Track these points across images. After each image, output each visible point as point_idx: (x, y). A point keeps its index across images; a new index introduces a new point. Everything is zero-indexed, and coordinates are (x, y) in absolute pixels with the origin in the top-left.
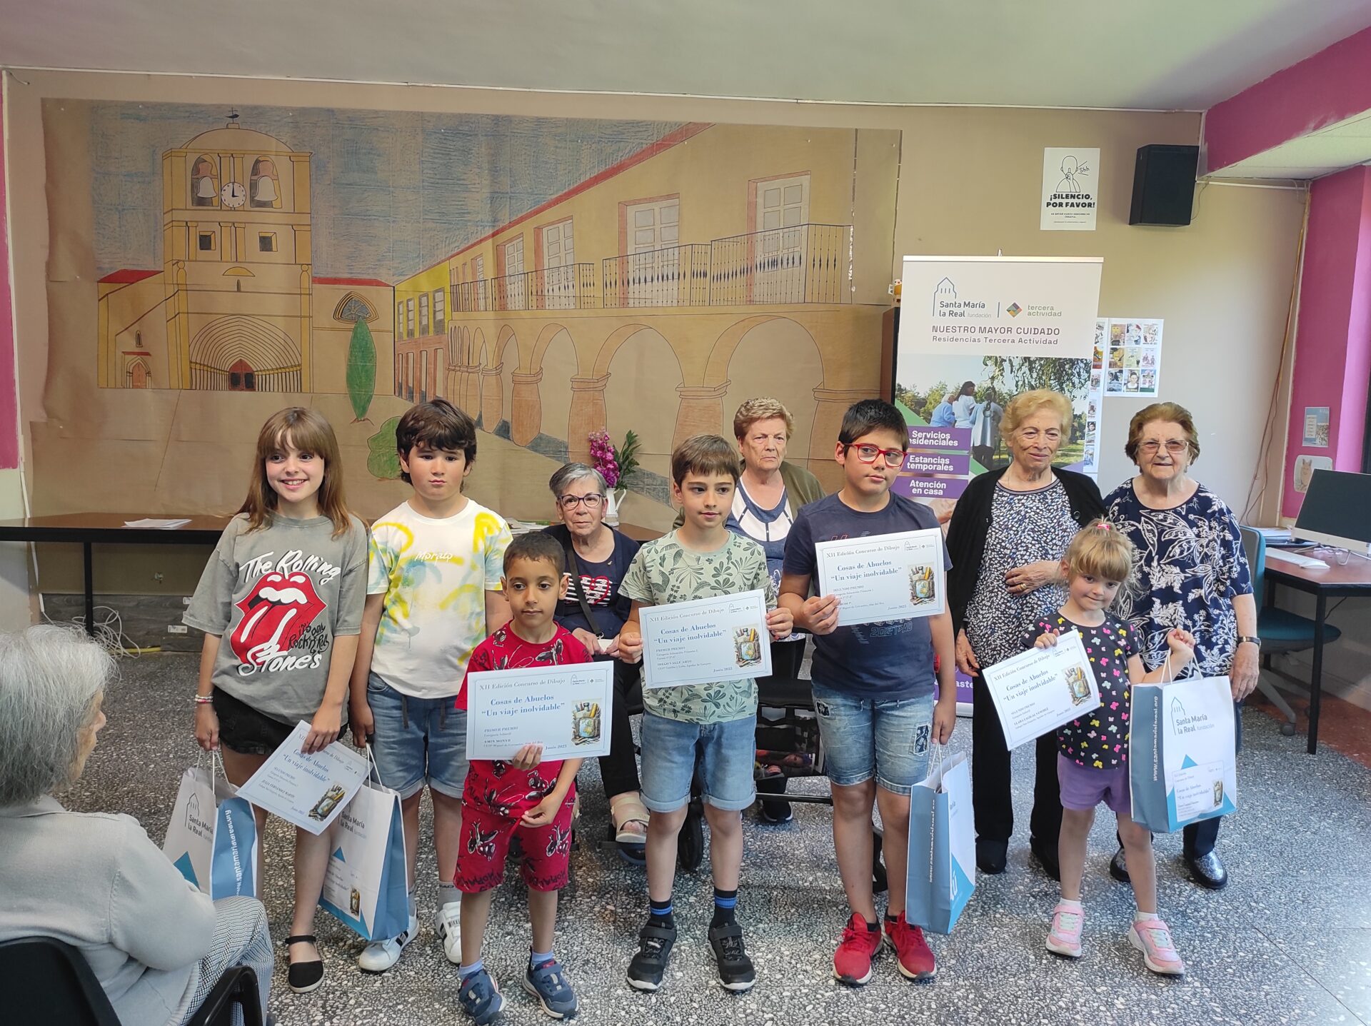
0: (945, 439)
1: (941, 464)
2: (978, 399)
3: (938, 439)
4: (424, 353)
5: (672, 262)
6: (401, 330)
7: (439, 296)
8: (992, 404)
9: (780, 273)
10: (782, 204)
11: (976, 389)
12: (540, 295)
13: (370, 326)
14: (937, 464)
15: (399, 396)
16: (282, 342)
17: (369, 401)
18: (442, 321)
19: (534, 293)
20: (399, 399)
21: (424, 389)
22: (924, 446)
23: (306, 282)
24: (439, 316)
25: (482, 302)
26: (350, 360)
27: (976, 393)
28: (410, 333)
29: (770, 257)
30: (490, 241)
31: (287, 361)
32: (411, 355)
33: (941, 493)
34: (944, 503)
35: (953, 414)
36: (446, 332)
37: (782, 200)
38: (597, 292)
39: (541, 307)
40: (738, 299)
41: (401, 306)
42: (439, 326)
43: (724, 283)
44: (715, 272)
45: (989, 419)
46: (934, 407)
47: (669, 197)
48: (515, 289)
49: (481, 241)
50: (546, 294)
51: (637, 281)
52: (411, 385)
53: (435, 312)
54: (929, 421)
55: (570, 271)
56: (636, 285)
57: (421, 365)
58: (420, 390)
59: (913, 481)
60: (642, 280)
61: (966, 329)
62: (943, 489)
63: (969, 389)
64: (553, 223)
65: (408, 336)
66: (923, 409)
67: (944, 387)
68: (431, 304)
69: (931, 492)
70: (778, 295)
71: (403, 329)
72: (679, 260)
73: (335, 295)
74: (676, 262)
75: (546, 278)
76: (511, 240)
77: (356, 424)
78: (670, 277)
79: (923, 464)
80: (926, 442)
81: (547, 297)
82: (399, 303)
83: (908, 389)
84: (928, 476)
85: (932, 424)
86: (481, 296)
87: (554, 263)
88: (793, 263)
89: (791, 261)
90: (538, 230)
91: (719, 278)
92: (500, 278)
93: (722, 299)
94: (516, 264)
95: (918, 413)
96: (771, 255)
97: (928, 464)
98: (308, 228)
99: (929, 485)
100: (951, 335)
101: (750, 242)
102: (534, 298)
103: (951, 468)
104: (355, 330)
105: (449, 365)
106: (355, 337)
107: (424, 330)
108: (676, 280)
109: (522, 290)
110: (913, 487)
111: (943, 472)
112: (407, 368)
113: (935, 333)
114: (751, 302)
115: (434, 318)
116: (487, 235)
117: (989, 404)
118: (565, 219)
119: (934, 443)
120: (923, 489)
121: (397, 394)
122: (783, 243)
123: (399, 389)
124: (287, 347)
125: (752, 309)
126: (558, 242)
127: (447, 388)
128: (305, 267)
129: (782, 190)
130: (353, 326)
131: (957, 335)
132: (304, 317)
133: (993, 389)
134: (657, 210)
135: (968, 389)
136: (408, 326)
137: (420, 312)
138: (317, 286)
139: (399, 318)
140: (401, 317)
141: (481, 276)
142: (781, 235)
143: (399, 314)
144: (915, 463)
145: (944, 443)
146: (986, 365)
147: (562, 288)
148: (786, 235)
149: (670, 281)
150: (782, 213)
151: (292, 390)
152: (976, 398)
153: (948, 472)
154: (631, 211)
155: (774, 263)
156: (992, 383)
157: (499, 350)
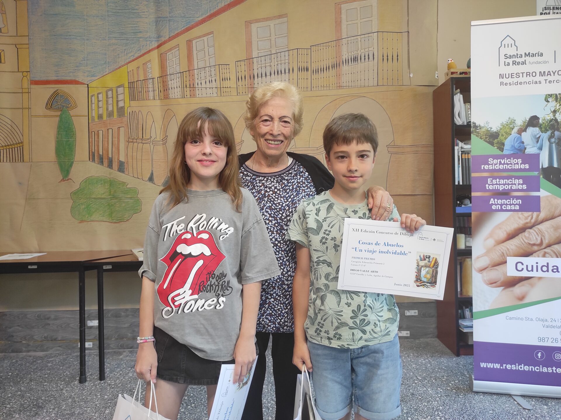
0: (518, 164)
1: (515, 184)
2: (543, 129)
3: (511, 164)
4: (110, 131)
5: (283, 62)
6: (94, 115)
7: (120, 90)
8: (557, 133)
9: (360, 66)
10: (359, 18)
11: (540, 121)
12: (192, 87)
13: (72, 113)
14: (512, 184)
15: (93, 161)
16: (10, 127)
17: (71, 166)
18: (123, 108)
19: (188, 86)
20: (93, 164)
21: (110, 156)
22: (499, 170)
23: (26, 84)
24: (121, 104)
25: (151, 94)
26: (57, 138)
27: (541, 125)
28: (100, 117)
29: (353, 55)
30: (156, 51)
31: (13, 139)
32: (101, 132)
33: (517, 207)
34: (521, 216)
35: (523, 143)
36: (126, 115)
37: (359, 16)
38: (232, 83)
39: (193, 96)
40: (331, 85)
41: (93, 98)
42: (121, 111)
43: (321, 75)
44: (314, 66)
45: (554, 145)
46: (506, 138)
47: (280, 17)
48: (174, 83)
49: (149, 51)
50: (197, 86)
51: (260, 75)
52: (101, 153)
53: (118, 101)
54: (502, 150)
55: (213, 69)
56: (260, 78)
57: (108, 139)
58: (108, 157)
59: (492, 199)
60: (264, 75)
61: (528, 74)
62: (519, 205)
63: (535, 122)
64: (200, 37)
65: (98, 118)
66: (496, 141)
67: (513, 122)
68: (115, 96)
69: (509, 207)
70: (359, 81)
71: (95, 114)
72: (289, 60)
73: (47, 91)
74: (287, 61)
75: (196, 76)
76: (170, 50)
77: (62, 183)
78: (283, 72)
79: (500, 184)
80: (501, 167)
81: (197, 89)
82: (92, 96)
83: (482, 125)
84: (505, 194)
85: (505, 152)
86: (151, 89)
87: (201, 65)
88: (369, 58)
89: (367, 57)
90: (189, 42)
91: (317, 71)
92: (163, 76)
93: (320, 86)
94: (174, 66)
95: (492, 144)
96: (353, 53)
97: (504, 185)
98: (27, 46)
99: (507, 202)
100: (515, 80)
101: (337, 46)
102: (188, 89)
103: (525, 187)
104: (60, 116)
105: (129, 138)
106: (60, 121)
107: (110, 114)
108: (287, 74)
109: (179, 84)
110: (492, 204)
111: (518, 190)
112: (98, 141)
113: (501, 80)
114: (340, 87)
115: (117, 105)
116: (153, 47)
117: (553, 133)
118: (208, 34)
119: (508, 167)
120: (501, 205)
121: (91, 160)
122: (361, 45)
123: (92, 157)
124: (13, 130)
125: (340, 92)
126: (203, 50)
127: (127, 155)
128: (25, 74)
129: (359, 9)
130: (59, 113)
131: (521, 79)
132: (26, 108)
133: (556, 120)
134: (272, 26)
135: (533, 121)
136: (98, 112)
137: (107, 101)
138: (33, 86)
139: (92, 106)
140: (93, 105)
141: (150, 76)
142: (359, 39)
143: (92, 104)
144: (493, 185)
145: (517, 167)
146: (548, 101)
147: (208, 82)
148: (363, 40)
149: (283, 75)
150: (359, 25)
151: (17, 161)
152: (541, 128)
153: (522, 190)
154: (254, 27)
155: (355, 59)
156: (554, 116)
157: (164, 128)
